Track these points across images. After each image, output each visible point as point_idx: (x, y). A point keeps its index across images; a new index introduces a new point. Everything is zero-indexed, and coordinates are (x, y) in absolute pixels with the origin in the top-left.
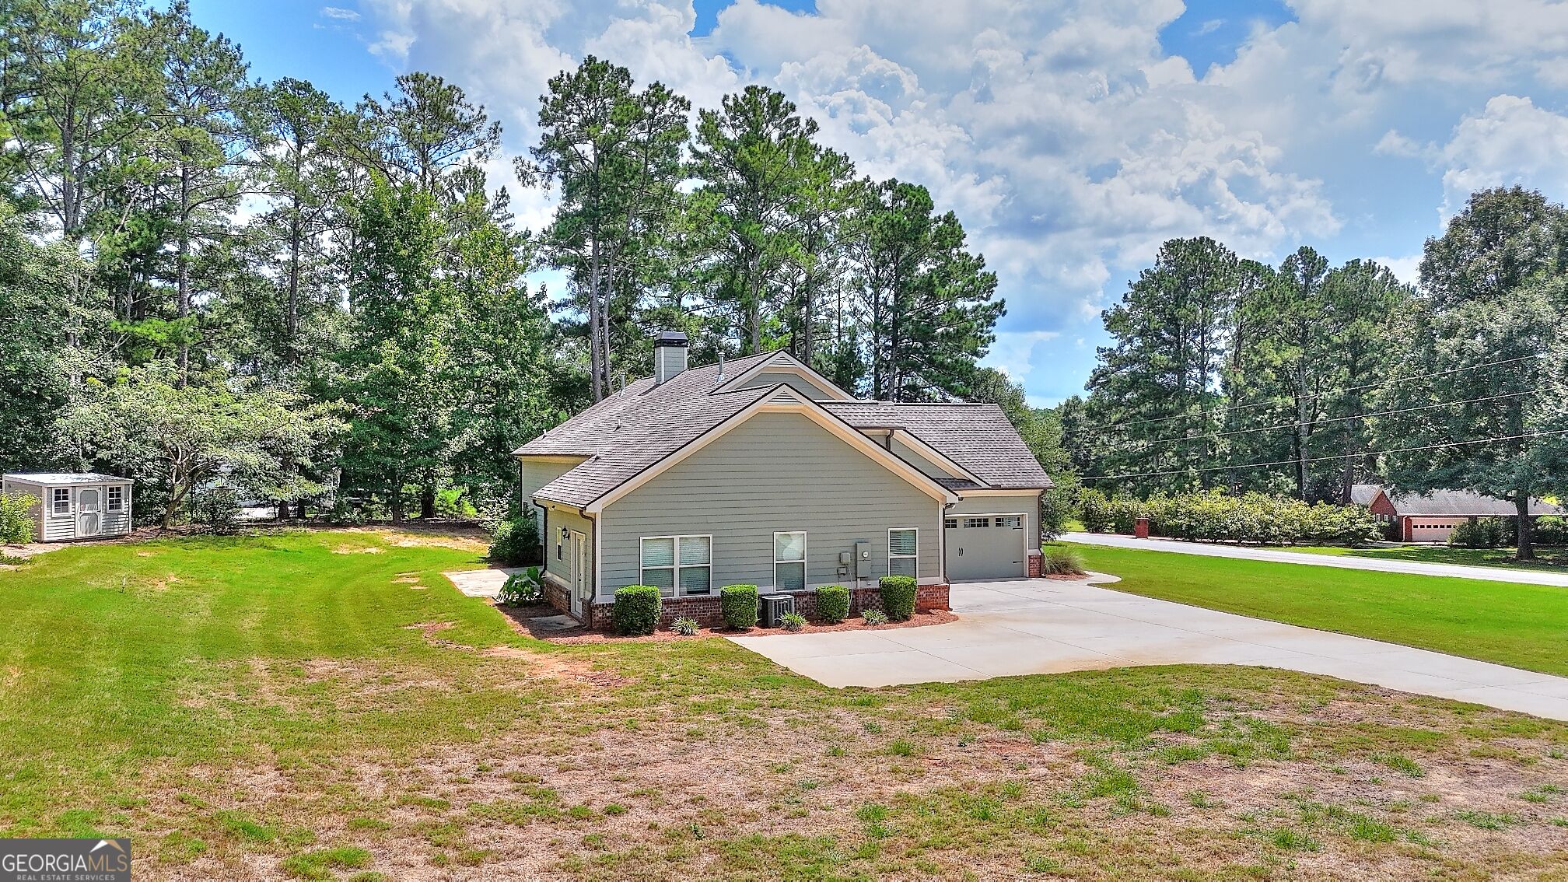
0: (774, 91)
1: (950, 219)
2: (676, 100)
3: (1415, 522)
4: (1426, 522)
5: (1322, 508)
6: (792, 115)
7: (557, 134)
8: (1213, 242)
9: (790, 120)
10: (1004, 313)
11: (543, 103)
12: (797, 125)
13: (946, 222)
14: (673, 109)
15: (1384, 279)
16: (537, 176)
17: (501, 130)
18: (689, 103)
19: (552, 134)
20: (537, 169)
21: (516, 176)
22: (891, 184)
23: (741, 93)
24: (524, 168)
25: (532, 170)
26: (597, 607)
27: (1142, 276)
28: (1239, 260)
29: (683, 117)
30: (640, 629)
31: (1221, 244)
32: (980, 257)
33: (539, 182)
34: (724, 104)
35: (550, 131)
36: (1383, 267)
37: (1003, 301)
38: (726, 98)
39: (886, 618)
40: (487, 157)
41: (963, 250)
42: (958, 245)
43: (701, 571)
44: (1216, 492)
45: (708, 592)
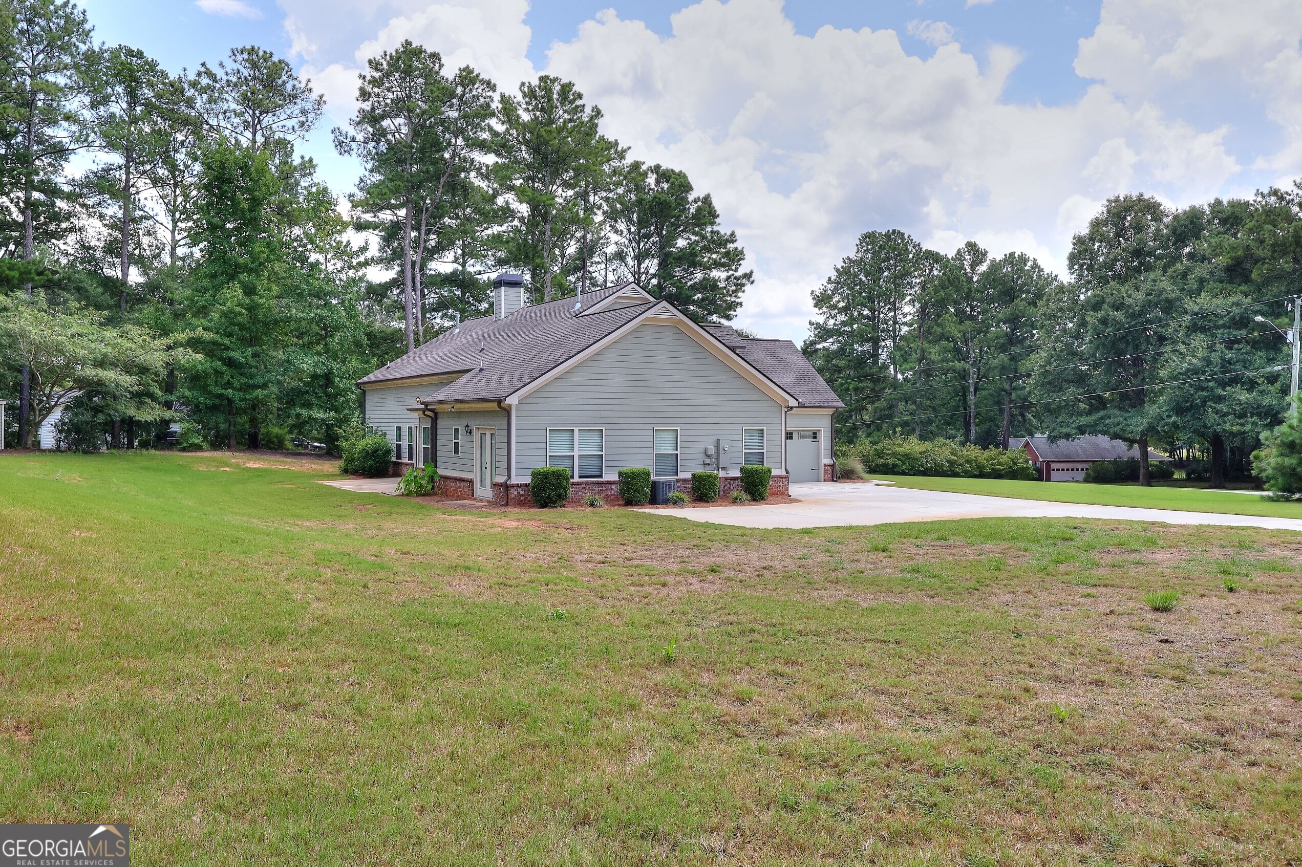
0: (565, 80)
1: (707, 200)
2: (483, 82)
3: (1053, 466)
4: (1060, 466)
5: (992, 451)
6: (578, 102)
7: (373, 109)
8: (903, 234)
9: (577, 107)
10: (752, 282)
11: (361, 81)
12: (582, 111)
13: (704, 203)
14: (480, 90)
15: (1032, 267)
16: (354, 145)
17: (325, 102)
18: (495, 85)
19: (369, 108)
20: (354, 139)
21: (333, 145)
22: (656, 169)
23: (535, 82)
24: (341, 138)
25: (349, 140)
26: (513, 486)
27: (844, 262)
28: (923, 250)
29: (490, 97)
30: (555, 502)
31: (909, 236)
32: (733, 234)
33: (355, 150)
34: (521, 91)
35: (367, 106)
36: (1031, 258)
37: (752, 272)
38: (523, 84)
39: (749, 498)
40: (309, 126)
41: (716, 228)
42: (713, 223)
43: (595, 459)
44: (913, 439)
45: (601, 476)
